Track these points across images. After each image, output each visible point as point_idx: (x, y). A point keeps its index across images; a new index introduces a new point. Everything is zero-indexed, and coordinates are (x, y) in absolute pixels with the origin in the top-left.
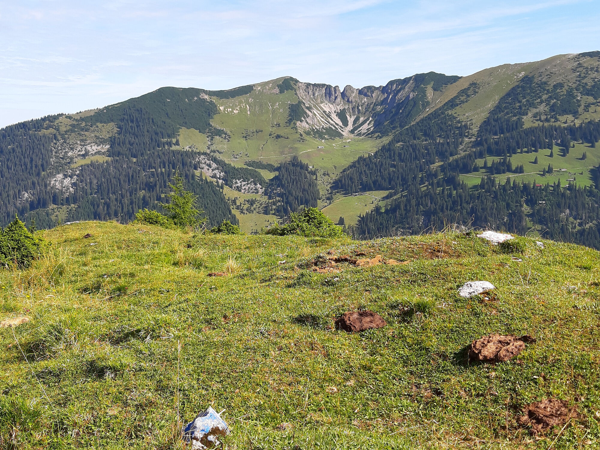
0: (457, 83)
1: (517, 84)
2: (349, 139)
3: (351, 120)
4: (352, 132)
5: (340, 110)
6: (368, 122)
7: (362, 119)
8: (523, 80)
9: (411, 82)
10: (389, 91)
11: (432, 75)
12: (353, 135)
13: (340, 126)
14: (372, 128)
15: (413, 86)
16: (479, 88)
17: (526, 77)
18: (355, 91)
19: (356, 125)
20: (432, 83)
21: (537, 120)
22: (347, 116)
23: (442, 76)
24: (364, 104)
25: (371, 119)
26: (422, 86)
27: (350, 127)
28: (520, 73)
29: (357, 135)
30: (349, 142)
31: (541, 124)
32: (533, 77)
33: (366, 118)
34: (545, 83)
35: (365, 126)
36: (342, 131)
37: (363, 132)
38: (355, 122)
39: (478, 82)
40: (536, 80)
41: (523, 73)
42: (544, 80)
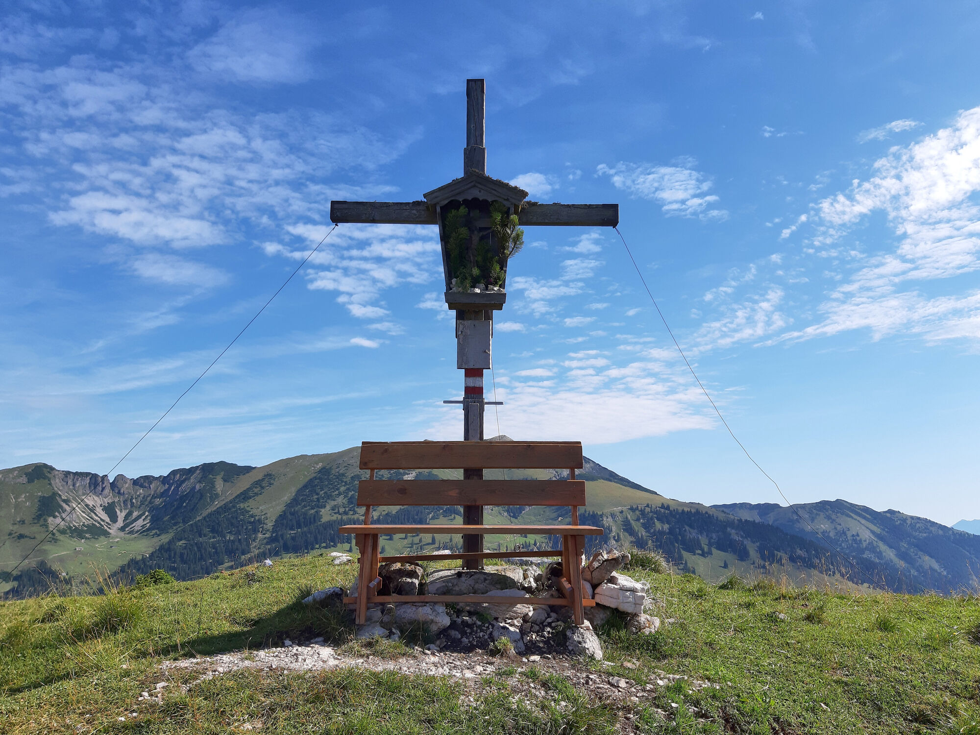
0: (251, 474)
1: (315, 475)
2: (117, 537)
3: (121, 515)
4: (122, 529)
5: (108, 503)
6: (143, 517)
7: (135, 514)
8: (320, 472)
9: (198, 472)
10: (171, 481)
11: (222, 464)
12: (124, 533)
13: (107, 523)
14: (148, 525)
15: (200, 476)
16: (274, 480)
17: (323, 468)
18: (129, 481)
19: (128, 521)
20: (222, 473)
21: (335, 513)
22: (117, 510)
23: (233, 466)
24: (139, 496)
25: (147, 513)
26: (211, 476)
27: (120, 523)
28: (317, 464)
29: (128, 534)
30: (117, 542)
31: (340, 517)
32: (330, 468)
33: (141, 513)
34: (343, 475)
35: (140, 522)
36: (109, 528)
37: (136, 529)
38: (126, 518)
39: (273, 473)
40: (333, 472)
41: (320, 464)
42: (341, 471)
